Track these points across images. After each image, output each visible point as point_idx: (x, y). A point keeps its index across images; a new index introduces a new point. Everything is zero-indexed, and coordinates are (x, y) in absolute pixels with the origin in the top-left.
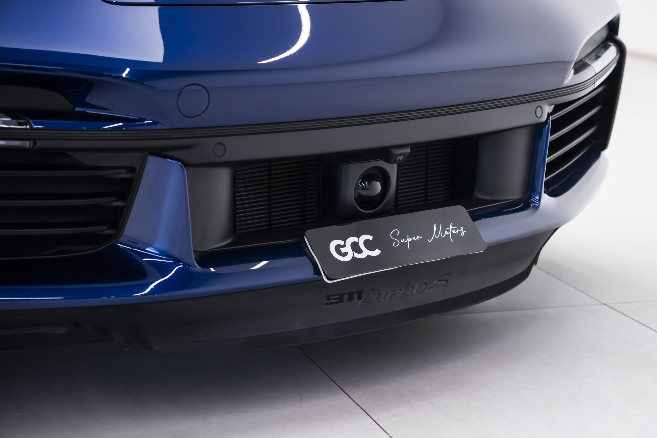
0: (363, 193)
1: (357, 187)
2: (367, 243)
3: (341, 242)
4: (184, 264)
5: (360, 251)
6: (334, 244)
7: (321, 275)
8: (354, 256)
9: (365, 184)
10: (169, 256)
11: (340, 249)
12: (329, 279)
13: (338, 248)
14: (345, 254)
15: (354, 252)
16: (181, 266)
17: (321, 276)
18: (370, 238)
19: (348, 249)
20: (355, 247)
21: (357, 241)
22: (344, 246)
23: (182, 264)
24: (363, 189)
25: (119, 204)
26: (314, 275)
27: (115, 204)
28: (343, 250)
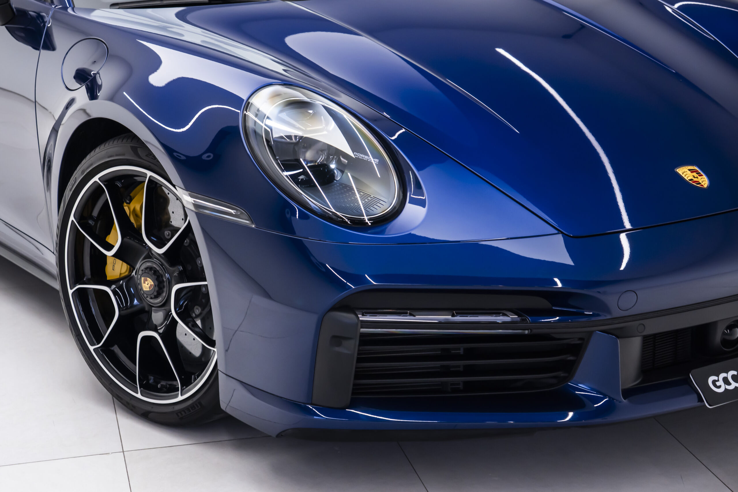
0: (727, 337)
1: (724, 333)
2: (733, 377)
3: (715, 378)
4: (610, 398)
5: (729, 384)
6: (711, 379)
7: (703, 401)
8: (726, 388)
9: (727, 331)
10: (599, 392)
11: (716, 383)
12: (710, 405)
13: (714, 382)
14: (719, 387)
15: (726, 385)
16: (608, 399)
17: (703, 403)
18: (735, 373)
19: (721, 383)
20: (726, 381)
21: (727, 376)
22: (718, 381)
23: (608, 397)
24: (727, 334)
25: (571, 358)
26: (698, 402)
27: (569, 358)
28: (718, 384)
